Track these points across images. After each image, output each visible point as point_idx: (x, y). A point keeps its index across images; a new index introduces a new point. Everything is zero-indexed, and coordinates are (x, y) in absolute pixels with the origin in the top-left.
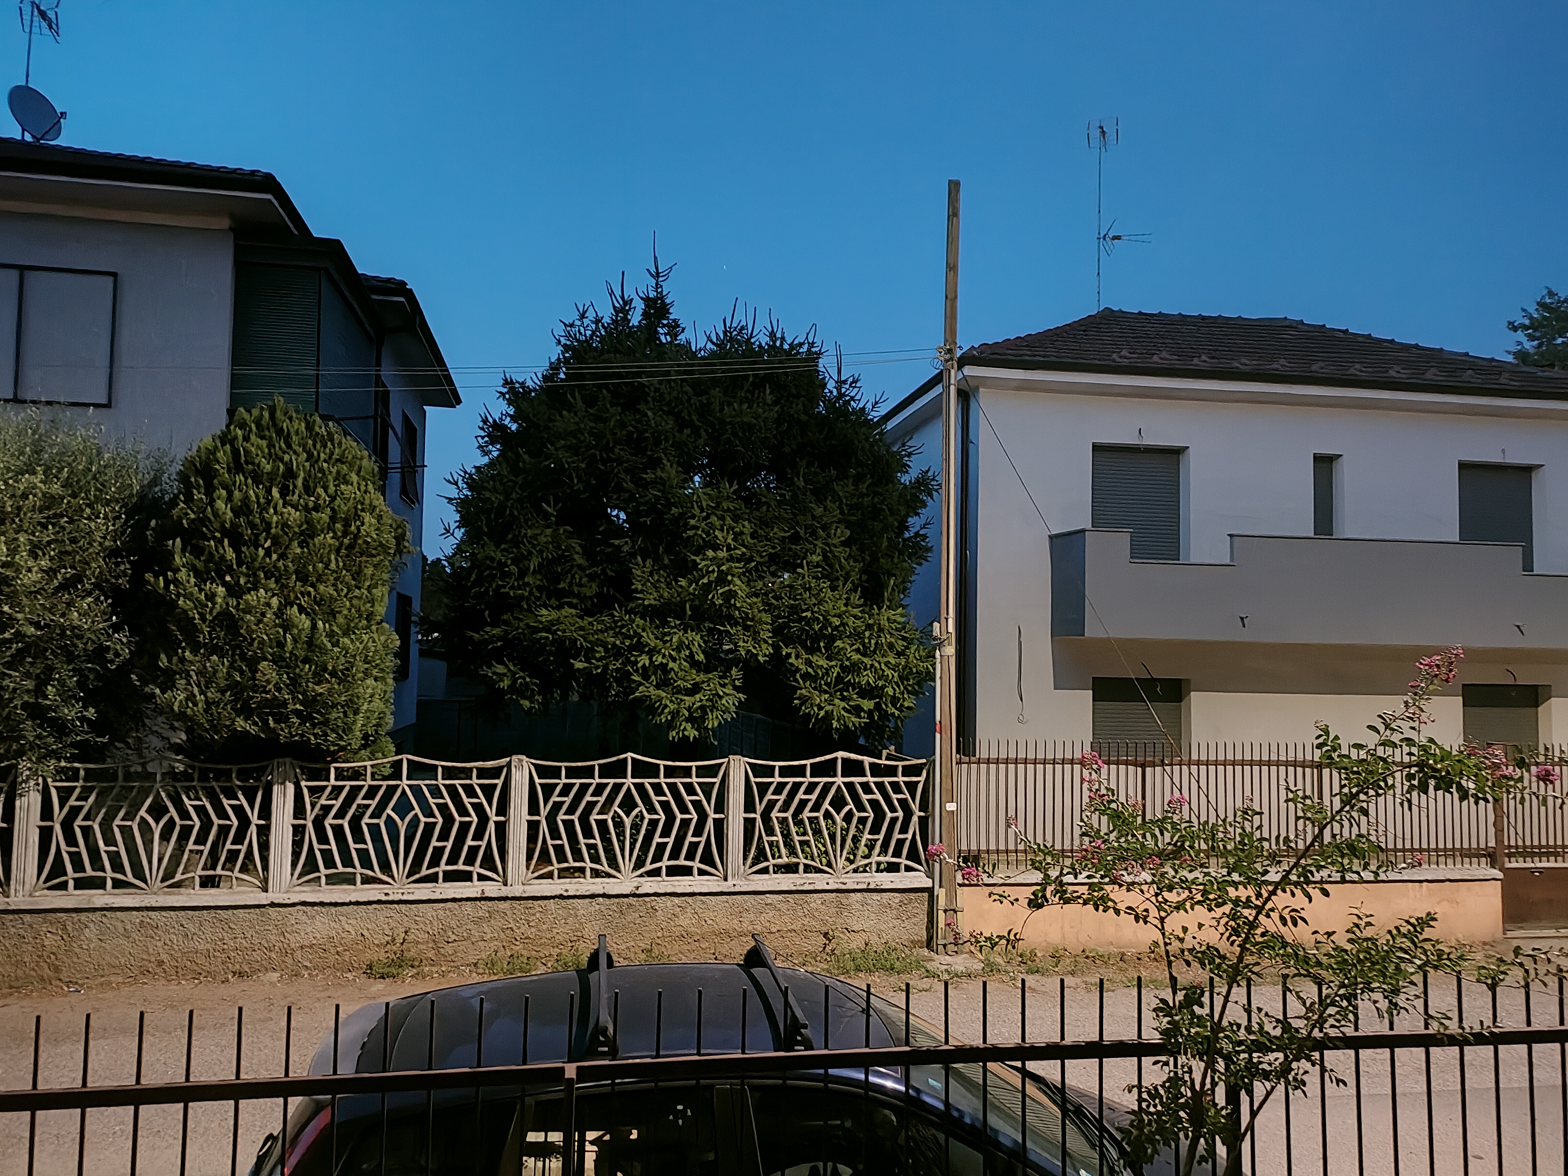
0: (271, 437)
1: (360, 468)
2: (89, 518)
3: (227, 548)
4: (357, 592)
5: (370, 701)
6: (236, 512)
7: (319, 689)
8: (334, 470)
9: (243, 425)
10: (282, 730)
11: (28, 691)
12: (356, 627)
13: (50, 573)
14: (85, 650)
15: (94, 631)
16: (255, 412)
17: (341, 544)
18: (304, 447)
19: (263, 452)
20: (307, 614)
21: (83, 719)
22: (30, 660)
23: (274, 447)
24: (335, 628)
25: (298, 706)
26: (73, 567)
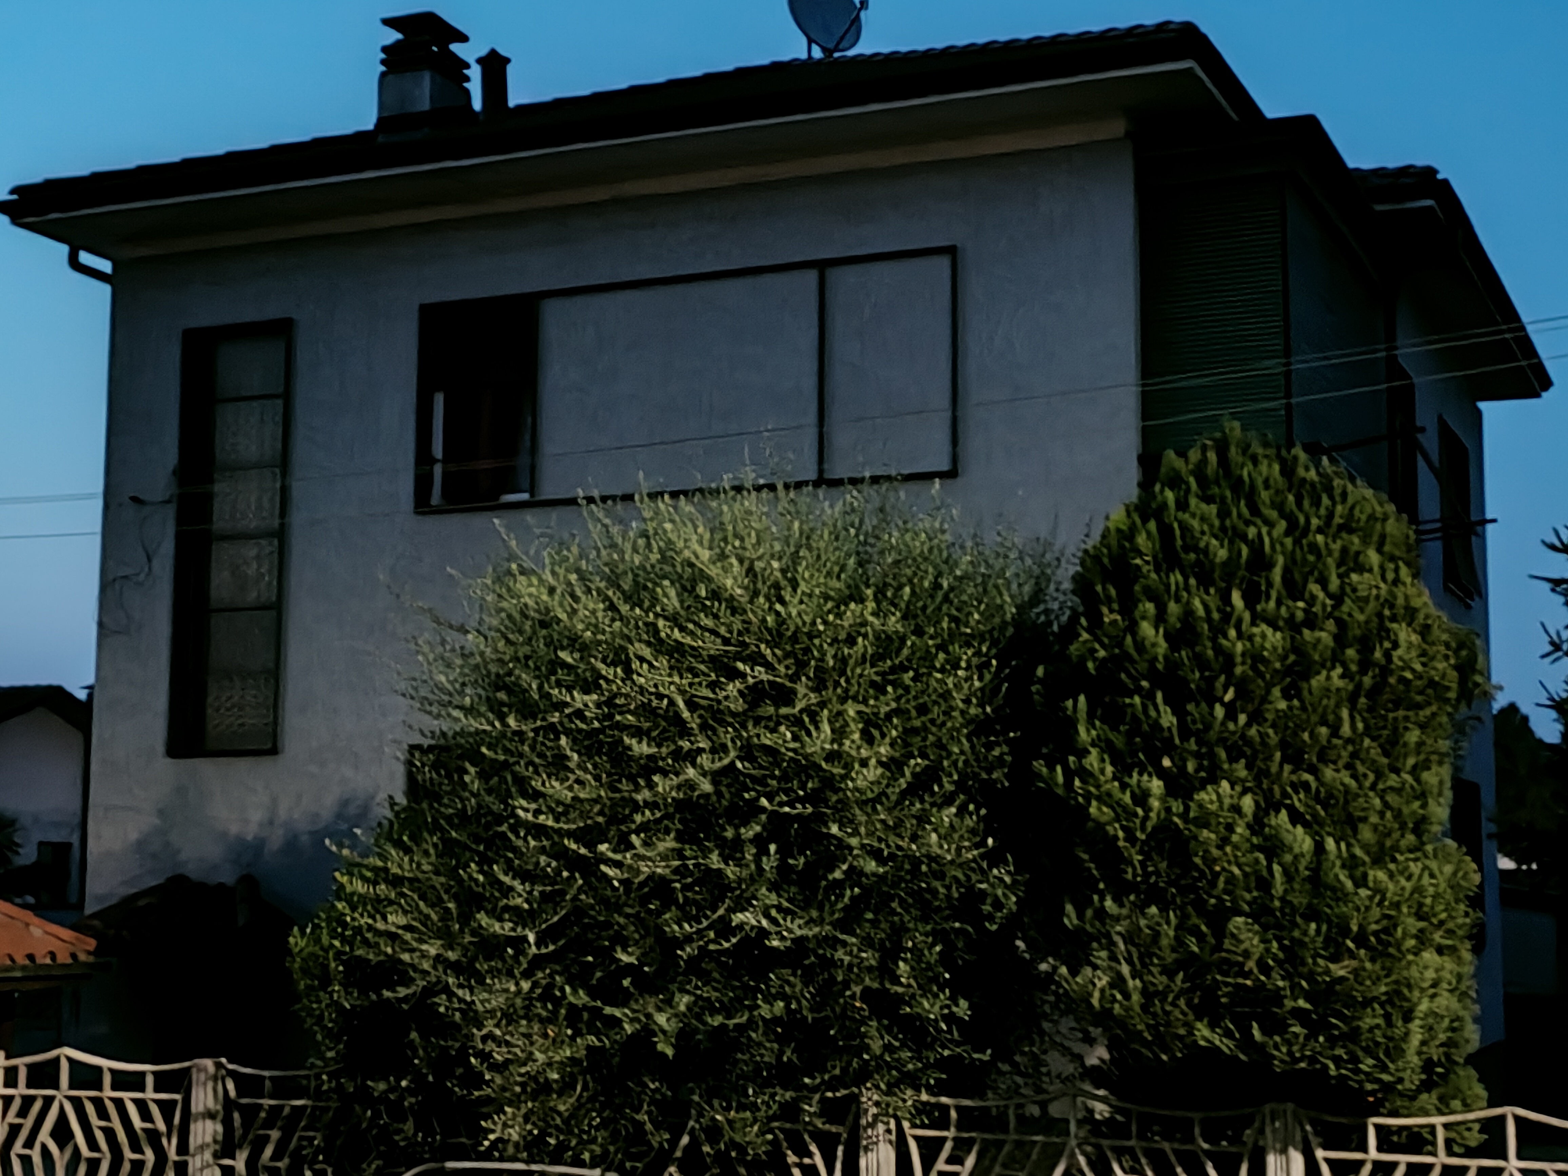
0: (1223, 499)
1: (1383, 537)
2: (942, 670)
3: (1162, 707)
4: (1393, 780)
5: (1433, 996)
6: (1174, 640)
7: (1339, 970)
8: (1336, 546)
9: (1175, 481)
10: (1276, 1047)
11: (870, 969)
12: (1396, 848)
13: (893, 766)
14: (949, 897)
15: (960, 866)
16: (1194, 455)
17: (1359, 686)
18: (1280, 507)
19: (1211, 526)
20: (1306, 825)
21: (951, 1018)
22: (869, 916)
23: (1229, 514)
24: (1358, 852)
25: (1301, 1003)
26: (924, 756)
